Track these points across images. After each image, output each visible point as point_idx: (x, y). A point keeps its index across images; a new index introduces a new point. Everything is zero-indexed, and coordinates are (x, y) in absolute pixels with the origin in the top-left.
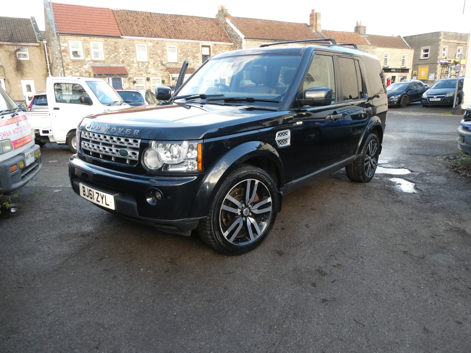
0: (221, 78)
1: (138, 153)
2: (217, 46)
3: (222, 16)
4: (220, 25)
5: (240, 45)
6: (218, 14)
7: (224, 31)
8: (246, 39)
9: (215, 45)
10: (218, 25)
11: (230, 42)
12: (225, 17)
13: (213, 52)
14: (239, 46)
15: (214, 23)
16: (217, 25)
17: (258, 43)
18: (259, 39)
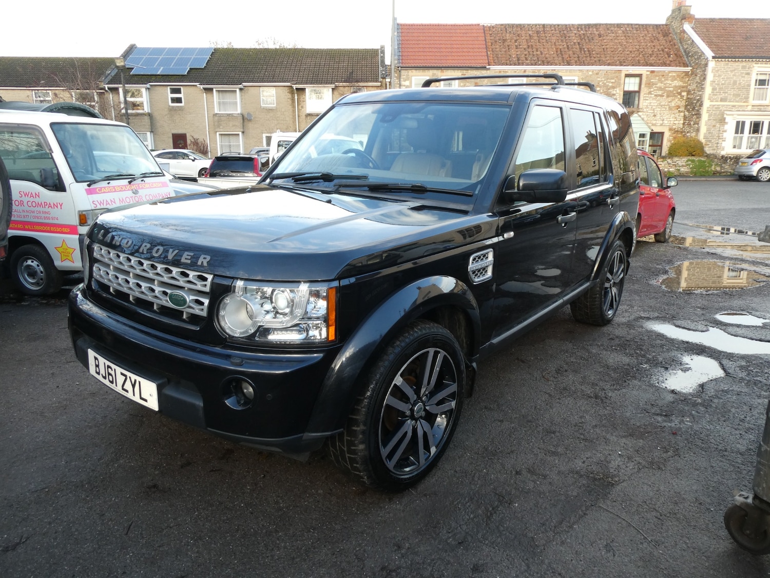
0: (652, 130)
1: (206, 302)
2: (655, 74)
3: (678, 18)
4: (671, 35)
5: (703, 71)
6: (671, 15)
7: (676, 47)
8: (716, 60)
9: (652, 72)
10: (668, 35)
11: (685, 65)
12: (683, 21)
13: (647, 85)
14: (701, 73)
15: (659, 33)
16: (664, 36)
17: (742, 66)
18: (746, 58)
